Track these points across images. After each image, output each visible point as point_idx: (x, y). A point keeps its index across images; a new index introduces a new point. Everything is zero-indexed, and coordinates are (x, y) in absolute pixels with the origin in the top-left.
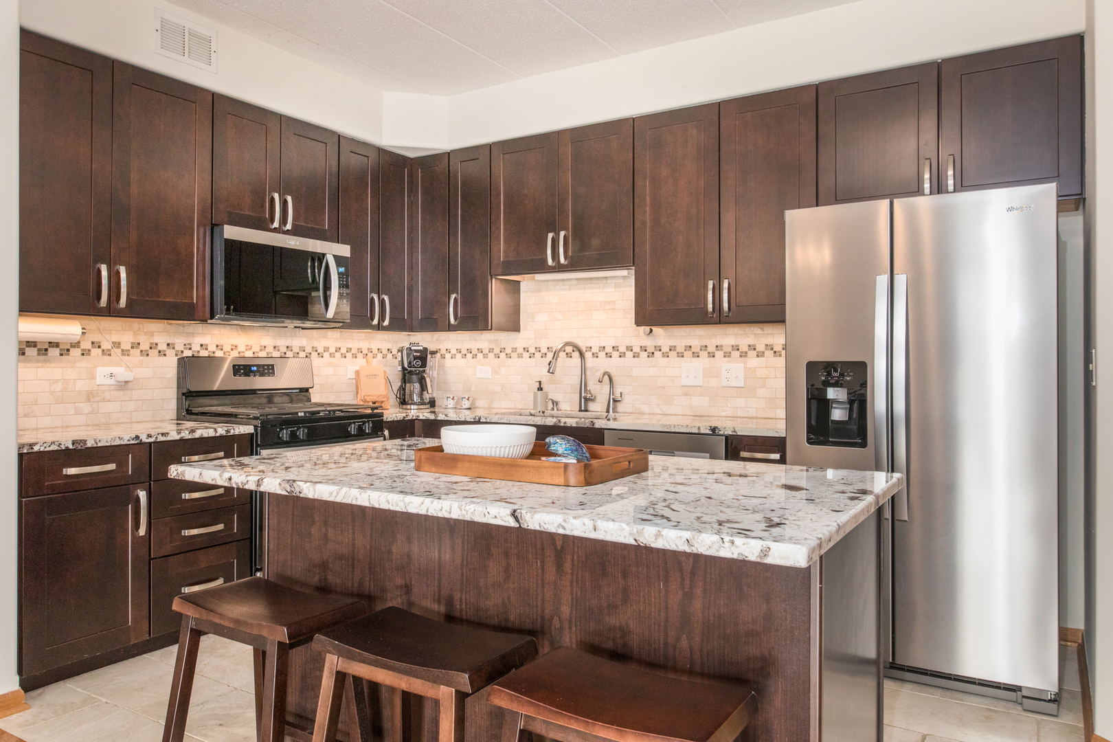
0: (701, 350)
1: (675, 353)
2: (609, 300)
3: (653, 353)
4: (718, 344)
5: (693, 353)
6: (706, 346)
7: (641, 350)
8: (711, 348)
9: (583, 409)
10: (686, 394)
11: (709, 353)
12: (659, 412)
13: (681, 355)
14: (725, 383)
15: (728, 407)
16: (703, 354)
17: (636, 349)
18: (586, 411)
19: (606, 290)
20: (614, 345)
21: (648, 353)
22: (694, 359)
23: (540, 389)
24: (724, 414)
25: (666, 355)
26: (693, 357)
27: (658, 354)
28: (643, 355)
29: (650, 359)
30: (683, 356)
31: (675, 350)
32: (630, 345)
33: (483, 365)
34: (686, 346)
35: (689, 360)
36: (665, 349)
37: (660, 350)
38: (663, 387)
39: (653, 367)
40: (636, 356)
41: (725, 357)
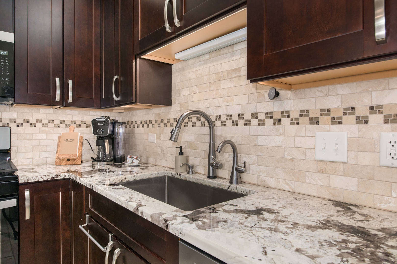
0: (345, 114)
1: (308, 118)
2: (235, 68)
3: (280, 120)
4: (374, 104)
5: (333, 118)
6: (353, 109)
7: (267, 117)
8: (362, 111)
9: (211, 175)
10: (321, 171)
11: (358, 117)
12: (287, 188)
13: (315, 121)
14: (386, 161)
15: (391, 196)
16: (349, 119)
17: (262, 116)
18: (215, 177)
19: (233, 59)
20: (240, 113)
21: (275, 120)
22: (334, 126)
23: (181, 153)
24: (383, 206)
25: (294, 122)
26: (333, 123)
27: (285, 121)
28: (270, 122)
29: (277, 126)
30: (318, 123)
31: (307, 115)
32: (255, 112)
33: (152, 133)
34: (322, 110)
35: (327, 127)
36: (295, 115)
37: (288, 116)
38: (292, 160)
39: (280, 135)
40: (261, 123)
41: (386, 122)
